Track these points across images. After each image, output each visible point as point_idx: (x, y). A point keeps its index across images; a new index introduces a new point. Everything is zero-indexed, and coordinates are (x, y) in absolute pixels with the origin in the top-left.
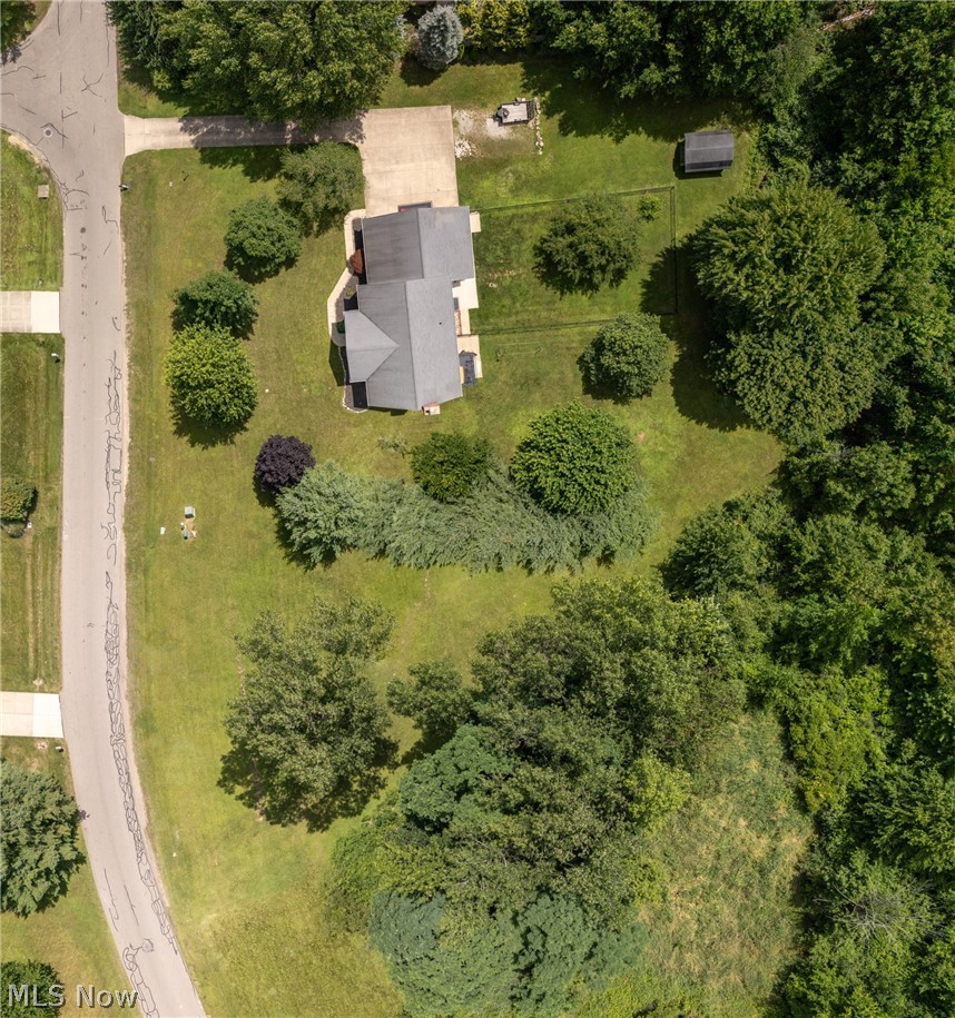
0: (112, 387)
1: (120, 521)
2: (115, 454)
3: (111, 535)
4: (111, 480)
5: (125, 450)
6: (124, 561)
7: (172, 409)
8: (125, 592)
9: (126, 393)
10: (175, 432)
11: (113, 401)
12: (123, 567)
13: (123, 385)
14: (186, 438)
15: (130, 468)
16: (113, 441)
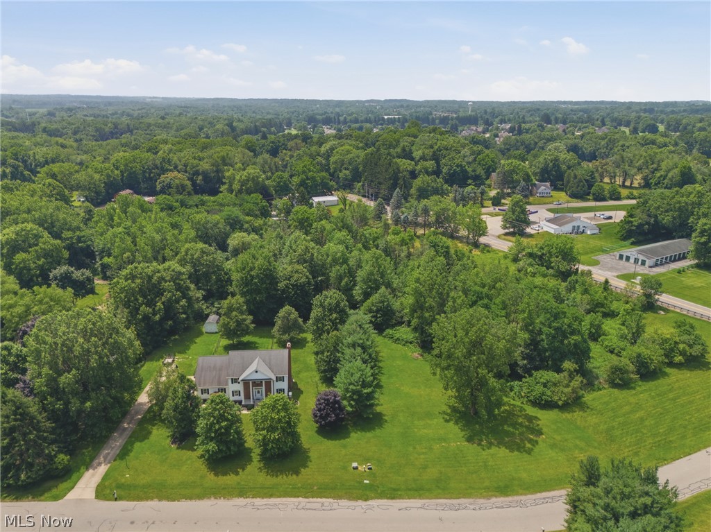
0: (259, 507)
1: (360, 503)
2: (309, 506)
3: (371, 508)
4: (329, 508)
5: (307, 500)
6: (390, 501)
7: (281, 477)
8: (412, 500)
9: (265, 499)
10: (297, 475)
11: (269, 507)
12: (394, 501)
13: (258, 501)
14: (302, 470)
15: (321, 498)
16: (300, 507)
